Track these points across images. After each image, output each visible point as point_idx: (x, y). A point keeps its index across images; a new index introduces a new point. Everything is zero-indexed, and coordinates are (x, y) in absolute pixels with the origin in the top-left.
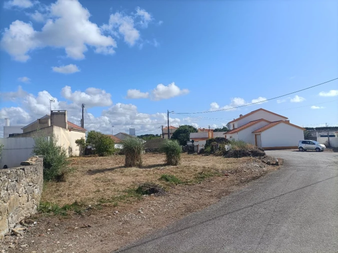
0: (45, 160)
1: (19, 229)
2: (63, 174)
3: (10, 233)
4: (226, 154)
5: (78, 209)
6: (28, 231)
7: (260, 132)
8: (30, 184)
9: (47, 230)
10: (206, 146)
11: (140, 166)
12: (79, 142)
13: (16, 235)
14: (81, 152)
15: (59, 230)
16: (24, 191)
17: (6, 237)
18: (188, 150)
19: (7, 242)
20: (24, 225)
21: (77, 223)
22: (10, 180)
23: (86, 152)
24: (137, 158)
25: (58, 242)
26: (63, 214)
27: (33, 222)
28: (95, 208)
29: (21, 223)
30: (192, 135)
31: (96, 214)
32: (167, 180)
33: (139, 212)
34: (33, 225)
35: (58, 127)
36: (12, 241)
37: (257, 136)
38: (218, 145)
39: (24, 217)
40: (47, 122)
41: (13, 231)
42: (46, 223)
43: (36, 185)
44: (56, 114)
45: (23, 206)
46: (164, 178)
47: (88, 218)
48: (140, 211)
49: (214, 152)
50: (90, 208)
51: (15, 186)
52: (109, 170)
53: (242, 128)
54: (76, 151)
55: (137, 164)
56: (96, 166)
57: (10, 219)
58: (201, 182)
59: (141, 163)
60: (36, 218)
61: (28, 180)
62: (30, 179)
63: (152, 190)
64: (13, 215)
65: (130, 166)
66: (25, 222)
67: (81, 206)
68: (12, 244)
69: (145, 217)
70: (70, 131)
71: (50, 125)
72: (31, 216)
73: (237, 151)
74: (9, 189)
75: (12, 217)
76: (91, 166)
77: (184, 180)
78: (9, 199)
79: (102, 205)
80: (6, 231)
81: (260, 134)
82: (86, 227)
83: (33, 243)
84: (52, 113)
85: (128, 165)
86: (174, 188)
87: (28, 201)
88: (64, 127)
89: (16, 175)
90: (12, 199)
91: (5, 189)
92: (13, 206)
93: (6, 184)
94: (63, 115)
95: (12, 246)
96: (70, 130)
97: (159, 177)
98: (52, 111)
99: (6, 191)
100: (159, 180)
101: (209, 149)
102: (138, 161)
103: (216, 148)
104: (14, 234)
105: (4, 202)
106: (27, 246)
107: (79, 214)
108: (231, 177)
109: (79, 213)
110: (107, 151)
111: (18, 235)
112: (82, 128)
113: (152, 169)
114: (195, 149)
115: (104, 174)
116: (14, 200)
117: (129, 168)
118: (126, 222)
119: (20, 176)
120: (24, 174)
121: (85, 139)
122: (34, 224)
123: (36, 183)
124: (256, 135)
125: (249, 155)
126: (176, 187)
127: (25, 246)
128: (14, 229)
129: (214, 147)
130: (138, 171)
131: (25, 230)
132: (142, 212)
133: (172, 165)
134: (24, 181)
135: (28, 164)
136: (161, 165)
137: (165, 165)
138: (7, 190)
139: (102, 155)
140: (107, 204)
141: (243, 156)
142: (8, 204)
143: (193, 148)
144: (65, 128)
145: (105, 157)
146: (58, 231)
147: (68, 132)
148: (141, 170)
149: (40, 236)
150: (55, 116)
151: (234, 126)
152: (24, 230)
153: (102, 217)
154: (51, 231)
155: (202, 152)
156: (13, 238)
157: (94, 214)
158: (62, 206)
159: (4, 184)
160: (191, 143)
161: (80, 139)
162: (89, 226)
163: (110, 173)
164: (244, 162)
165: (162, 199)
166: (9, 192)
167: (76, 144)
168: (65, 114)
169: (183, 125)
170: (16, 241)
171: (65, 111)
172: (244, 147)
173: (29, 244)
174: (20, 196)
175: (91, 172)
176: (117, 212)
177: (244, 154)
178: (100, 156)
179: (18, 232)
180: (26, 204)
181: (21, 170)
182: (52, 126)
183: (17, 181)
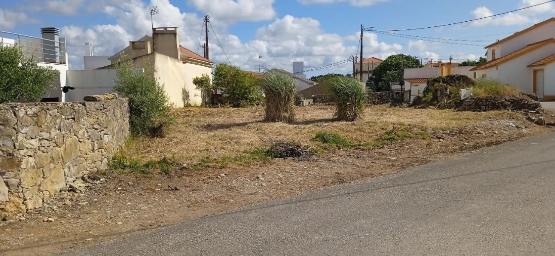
0: (131, 102)
1: (79, 184)
2: (160, 126)
3: (67, 189)
4: (460, 105)
5: (166, 167)
6: (91, 189)
7: (543, 64)
8: (95, 126)
9: (116, 188)
10: (427, 91)
11: (290, 121)
12: (199, 82)
13: (75, 191)
14: (204, 101)
15: (133, 189)
16: (86, 135)
17: (63, 192)
18: (393, 98)
19: (62, 199)
20: (86, 181)
21: (159, 184)
22: (63, 117)
23: (213, 100)
24: (285, 105)
25: (129, 203)
26: (143, 171)
27: (100, 179)
28: (191, 168)
29: (83, 178)
30: (408, 73)
31: (191, 176)
32: (325, 141)
33: (258, 178)
34: (99, 182)
35: (163, 56)
36: (69, 197)
37: (539, 74)
38: (446, 89)
39: (88, 172)
40: (145, 48)
41: (71, 186)
42: (116, 181)
43: (106, 130)
44: (162, 33)
45: (85, 156)
46: (322, 138)
47: (179, 179)
48: (260, 176)
49: (438, 102)
50: (185, 168)
51: (72, 126)
52: (239, 125)
53: (508, 57)
54: (197, 97)
55: (285, 117)
56: (219, 120)
57: (66, 170)
58: (385, 146)
59: (293, 115)
60: (104, 174)
61: (92, 120)
62: (95, 120)
63: (292, 152)
64: (71, 166)
65: (274, 120)
66: (89, 177)
67: (172, 164)
68: (68, 200)
69: (264, 184)
70: (184, 63)
71: (149, 52)
72: (98, 171)
73: (481, 100)
74: (62, 129)
75: (69, 168)
76: (212, 119)
77: (356, 143)
78: (63, 142)
79: (204, 165)
80: (62, 185)
81: (543, 70)
82: (172, 190)
83: (95, 202)
84: (155, 33)
85: (270, 118)
86: (334, 153)
87: (93, 150)
88: (175, 56)
89: (72, 110)
90: (68, 143)
91: (57, 127)
92: (71, 154)
93: (58, 121)
94: (173, 36)
95: (68, 202)
96: (185, 60)
97: (314, 136)
98: (154, 29)
99: (58, 131)
100: (313, 140)
101: (430, 96)
102: (286, 111)
103: (442, 94)
104: (72, 190)
105: (57, 145)
106: (87, 205)
107: (166, 174)
108: (448, 140)
109: (167, 172)
110: (246, 99)
111: (77, 191)
112: (205, 60)
113: (309, 126)
114: (406, 97)
115: (229, 131)
116: (71, 145)
117: (272, 124)
118: (233, 189)
119: (79, 113)
120: (85, 111)
121: (211, 77)
122: (101, 181)
123: (105, 126)
124: (535, 72)
125: (505, 107)
126: (337, 151)
127: (84, 203)
128: (73, 184)
129: (439, 93)
130: (284, 128)
131: (88, 186)
132: (262, 179)
133: (346, 121)
134: (86, 121)
135: (94, 99)
136: (327, 121)
137: (333, 120)
138: (60, 129)
139: (238, 106)
140: (211, 164)
141: (492, 109)
142: (62, 149)
143: (403, 95)
144: (176, 58)
145: (240, 109)
146: (131, 191)
147: (180, 64)
148: (291, 126)
149: (105, 194)
150: (160, 37)
151: (494, 54)
152: (86, 187)
153: (199, 180)
154: (122, 190)
155: (418, 103)
156: (71, 194)
157: (187, 176)
158: (144, 163)
159: (56, 120)
160: (399, 87)
161: (200, 76)
162: (176, 189)
163: (238, 131)
164: (485, 118)
165: (303, 165)
166: (63, 132)
167: (195, 86)
168: (175, 34)
169: (394, 54)
170: (74, 198)
171: (176, 28)
172: (498, 93)
173: (91, 203)
174: (81, 142)
175: (209, 127)
176: (223, 175)
177: (494, 104)
178: (233, 107)
179: (77, 187)
180: (90, 155)
181: (81, 105)
182: (153, 53)
183: (74, 119)
